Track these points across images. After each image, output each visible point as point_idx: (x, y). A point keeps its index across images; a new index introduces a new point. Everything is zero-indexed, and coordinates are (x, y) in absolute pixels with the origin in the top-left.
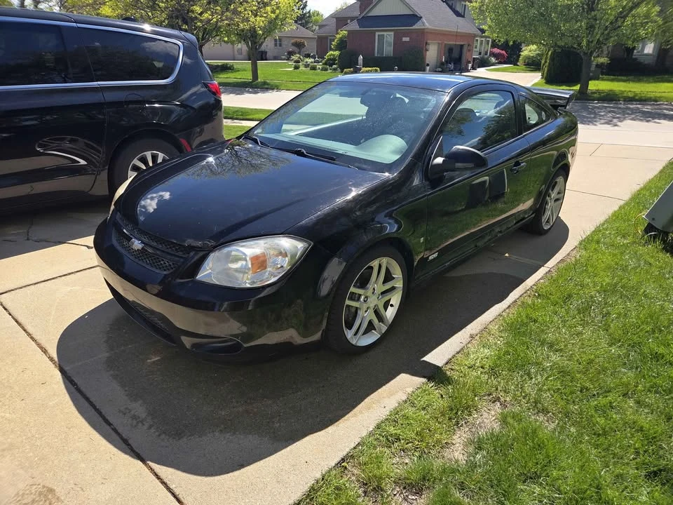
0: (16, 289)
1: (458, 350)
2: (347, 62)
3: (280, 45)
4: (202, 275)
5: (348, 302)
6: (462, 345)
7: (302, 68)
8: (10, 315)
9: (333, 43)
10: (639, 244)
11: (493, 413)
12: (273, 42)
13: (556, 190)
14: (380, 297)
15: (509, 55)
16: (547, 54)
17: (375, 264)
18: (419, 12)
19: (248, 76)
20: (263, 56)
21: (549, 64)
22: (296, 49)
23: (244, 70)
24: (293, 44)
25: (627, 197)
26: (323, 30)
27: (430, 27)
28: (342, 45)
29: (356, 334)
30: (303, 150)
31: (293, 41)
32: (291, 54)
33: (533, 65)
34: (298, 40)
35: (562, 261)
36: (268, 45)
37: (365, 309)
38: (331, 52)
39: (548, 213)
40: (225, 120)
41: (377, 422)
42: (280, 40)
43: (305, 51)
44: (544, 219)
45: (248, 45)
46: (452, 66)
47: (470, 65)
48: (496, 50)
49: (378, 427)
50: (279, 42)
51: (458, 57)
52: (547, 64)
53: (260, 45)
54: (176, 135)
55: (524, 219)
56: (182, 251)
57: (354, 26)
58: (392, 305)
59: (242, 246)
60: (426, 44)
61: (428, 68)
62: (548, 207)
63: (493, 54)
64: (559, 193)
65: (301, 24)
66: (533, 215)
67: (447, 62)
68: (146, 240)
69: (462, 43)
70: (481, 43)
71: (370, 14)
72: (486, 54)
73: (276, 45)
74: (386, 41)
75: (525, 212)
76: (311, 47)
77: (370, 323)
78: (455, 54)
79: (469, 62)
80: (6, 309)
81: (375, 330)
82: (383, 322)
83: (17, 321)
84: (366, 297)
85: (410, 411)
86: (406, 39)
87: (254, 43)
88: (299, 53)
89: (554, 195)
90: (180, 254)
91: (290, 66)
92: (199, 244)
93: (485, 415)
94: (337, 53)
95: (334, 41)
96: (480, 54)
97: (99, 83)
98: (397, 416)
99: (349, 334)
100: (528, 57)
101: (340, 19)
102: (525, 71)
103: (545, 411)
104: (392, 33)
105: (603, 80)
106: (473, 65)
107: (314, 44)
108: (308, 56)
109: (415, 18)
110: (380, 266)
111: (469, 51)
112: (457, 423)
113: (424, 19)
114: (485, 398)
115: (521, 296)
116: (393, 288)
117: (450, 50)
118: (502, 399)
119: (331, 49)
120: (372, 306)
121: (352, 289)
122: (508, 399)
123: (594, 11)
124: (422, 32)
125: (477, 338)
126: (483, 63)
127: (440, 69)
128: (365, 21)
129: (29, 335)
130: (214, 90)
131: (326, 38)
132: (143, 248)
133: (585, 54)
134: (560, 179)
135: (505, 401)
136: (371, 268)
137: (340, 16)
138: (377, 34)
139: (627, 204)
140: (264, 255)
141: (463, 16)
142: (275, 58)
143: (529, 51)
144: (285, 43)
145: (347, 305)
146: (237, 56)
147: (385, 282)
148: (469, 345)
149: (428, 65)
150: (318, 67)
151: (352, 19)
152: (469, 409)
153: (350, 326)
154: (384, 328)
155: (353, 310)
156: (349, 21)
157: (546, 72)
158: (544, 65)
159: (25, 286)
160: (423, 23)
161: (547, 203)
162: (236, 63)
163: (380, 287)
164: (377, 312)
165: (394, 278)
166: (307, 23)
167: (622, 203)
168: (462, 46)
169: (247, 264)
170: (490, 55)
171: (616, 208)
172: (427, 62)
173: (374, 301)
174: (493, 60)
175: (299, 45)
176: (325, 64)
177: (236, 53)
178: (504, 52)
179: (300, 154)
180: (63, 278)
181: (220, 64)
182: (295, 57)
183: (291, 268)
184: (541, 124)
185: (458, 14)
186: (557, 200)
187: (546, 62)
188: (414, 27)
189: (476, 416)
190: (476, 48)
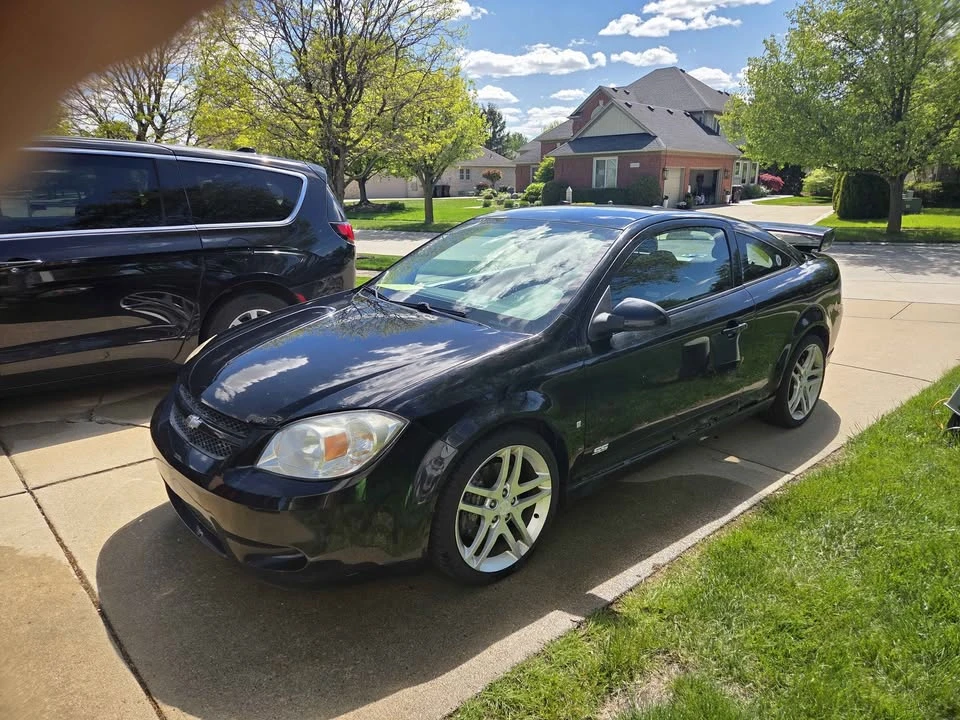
0: (58, 482)
1: (631, 585)
2: (553, 197)
3: (468, 178)
4: (265, 462)
5: (462, 506)
6: (638, 579)
7: (494, 205)
8: (43, 514)
9: (536, 173)
10: (940, 444)
11: (666, 679)
12: (459, 174)
13: (808, 363)
14: (517, 502)
15: (788, 182)
16: (839, 180)
17: (505, 453)
18: (653, 130)
19: (420, 217)
20: (444, 192)
21: (843, 193)
22: (489, 183)
23: (418, 209)
24: (484, 176)
25: (936, 376)
26: (524, 156)
27: (669, 149)
28: (548, 175)
29: (478, 553)
30: (427, 305)
31: (486, 171)
32: (481, 188)
33: (822, 194)
34: (492, 171)
35: (816, 465)
36: (450, 176)
37: (492, 517)
38: (533, 184)
39: (797, 397)
40: (357, 271)
41: (489, 682)
42: (468, 171)
43: (500, 184)
44: (792, 404)
45: (421, 178)
46: (702, 199)
47: (729, 197)
48: (767, 177)
49: (491, 688)
50: (465, 173)
51: (711, 185)
52: (840, 193)
53: (439, 177)
54: (291, 289)
55: (755, 402)
56: (243, 430)
57: (566, 150)
58: (537, 516)
59: (318, 424)
60: (664, 170)
61: (666, 202)
62: (797, 387)
63: (761, 182)
64: (814, 368)
65: (496, 151)
66: (772, 399)
67: (694, 194)
68: (206, 416)
69: (716, 168)
70: (745, 168)
71: (586, 135)
72: (753, 182)
73: (462, 177)
74: (608, 168)
75: (756, 392)
76: (509, 179)
77: (501, 539)
78: (707, 183)
79: (727, 193)
80: (40, 507)
81: (511, 550)
82: (522, 539)
83: (49, 523)
84: (494, 501)
85: (542, 669)
86: (636, 165)
87: (430, 175)
88: (493, 187)
89: (805, 369)
90: (241, 434)
91: (478, 204)
92: (263, 420)
93: (654, 682)
94: (541, 185)
95: (536, 169)
96: (744, 181)
97: (198, 226)
98: (521, 675)
99: (467, 553)
100: (814, 185)
101: (547, 143)
102: (810, 203)
103: (742, 680)
104: (616, 158)
105: (925, 212)
106: (733, 197)
107: (513, 175)
108: (504, 190)
109: (648, 137)
110: (513, 458)
111: (726, 178)
112: (610, 690)
113: (659, 139)
114: (658, 657)
115: (742, 513)
116: (536, 491)
117: (700, 177)
118: (683, 660)
119: (534, 181)
120: (503, 514)
121: (469, 488)
122: (691, 660)
123: (902, 120)
124: (657, 156)
125: (664, 570)
126: (748, 194)
127: (684, 204)
128: (578, 142)
129: (59, 539)
130: (345, 234)
131: (527, 167)
132: (201, 426)
133: (892, 178)
134: (814, 349)
135: (687, 662)
136: (499, 460)
137: (548, 138)
138: (595, 159)
139: (935, 386)
140: (344, 435)
141: (717, 134)
142: (461, 194)
143: (816, 176)
144: (473, 174)
145: (462, 511)
146: (411, 193)
147: (522, 481)
148: (650, 580)
149: (667, 198)
150: (515, 203)
151: (562, 142)
152: (630, 671)
153: (468, 542)
154: (524, 549)
155: (474, 519)
156: (558, 144)
157: (838, 204)
158: (836, 194)
159: (71, 479)
160: (659, 145)
161: (794, 382)
162: (407, 202)
163: (514, 488)
164: (512, 525)
165: (538, 476)
166: (505, 148)
167: (927, 385)
168: (716, 172)
169: (319, 447)
170: (758, 183)
171: (916, 392)
172: (665, 194)
173: (504, 508)
174: (763, 189)
175: (492, 177)
176: (526, 199)
177: (410, 189)
178: (778, 179)
179: (423, 309)
180: (120, 469)
181: (386, 203)
182: (486, 192)
183: (378, 454)
184: (775, 271)
185: (709, 131)
186: (811, 378)
187: (838, 190)
188: (645, 149)
189: (639, 682)
190: (737, 173)
